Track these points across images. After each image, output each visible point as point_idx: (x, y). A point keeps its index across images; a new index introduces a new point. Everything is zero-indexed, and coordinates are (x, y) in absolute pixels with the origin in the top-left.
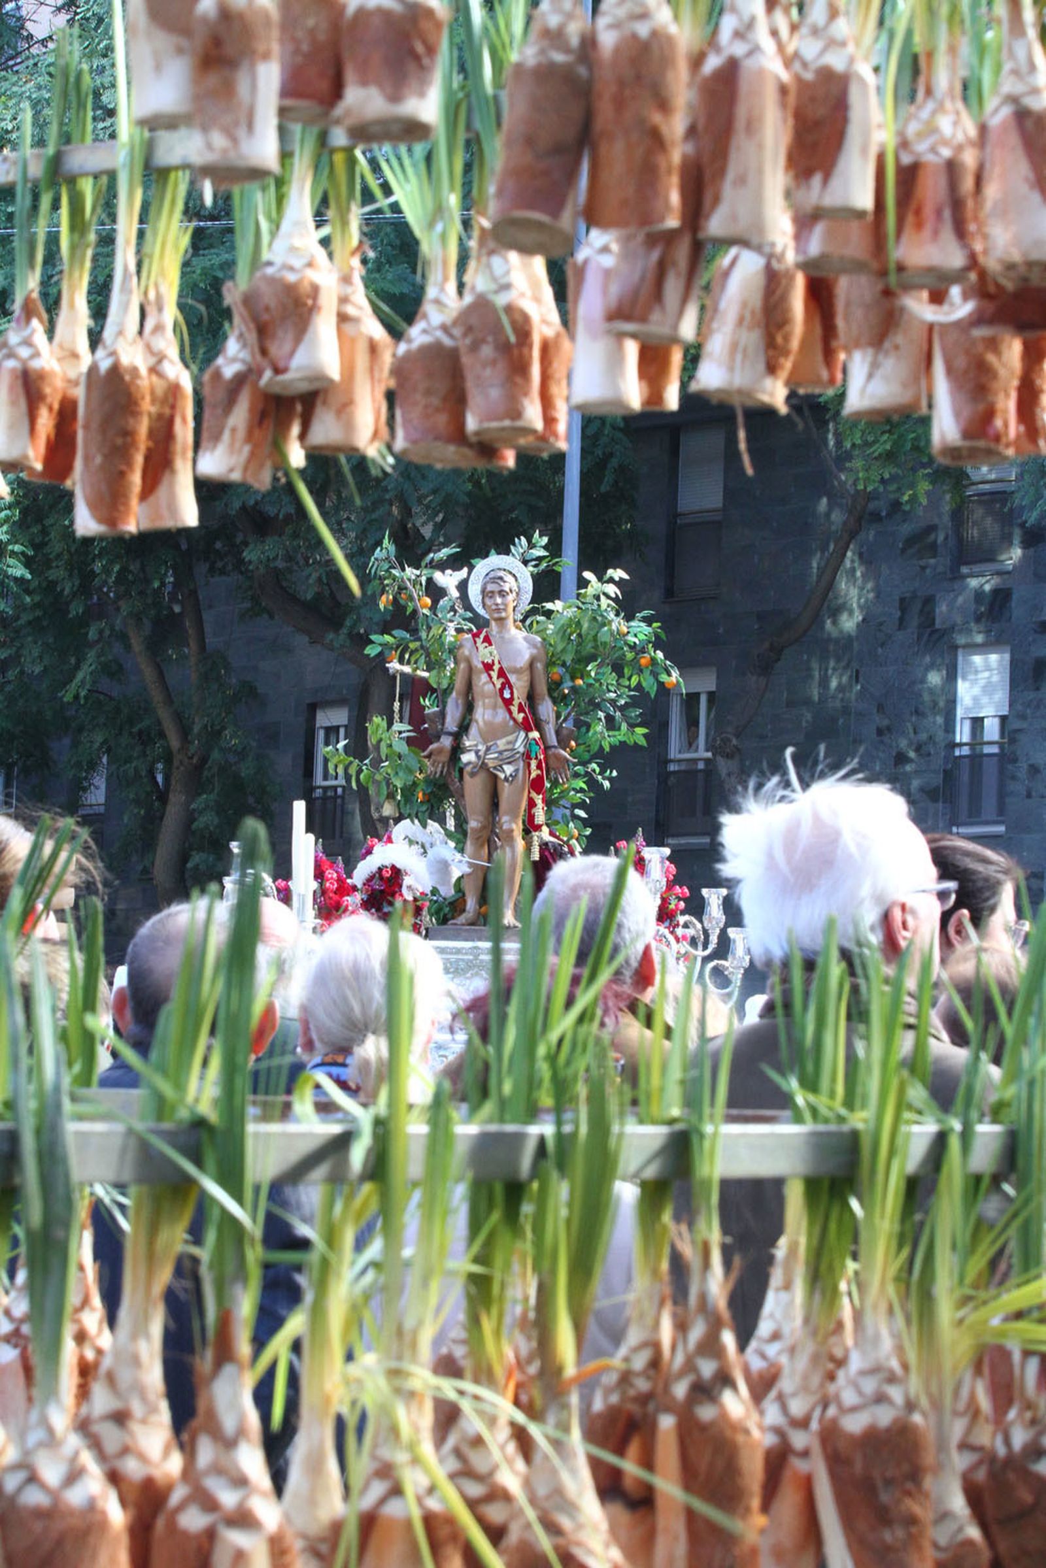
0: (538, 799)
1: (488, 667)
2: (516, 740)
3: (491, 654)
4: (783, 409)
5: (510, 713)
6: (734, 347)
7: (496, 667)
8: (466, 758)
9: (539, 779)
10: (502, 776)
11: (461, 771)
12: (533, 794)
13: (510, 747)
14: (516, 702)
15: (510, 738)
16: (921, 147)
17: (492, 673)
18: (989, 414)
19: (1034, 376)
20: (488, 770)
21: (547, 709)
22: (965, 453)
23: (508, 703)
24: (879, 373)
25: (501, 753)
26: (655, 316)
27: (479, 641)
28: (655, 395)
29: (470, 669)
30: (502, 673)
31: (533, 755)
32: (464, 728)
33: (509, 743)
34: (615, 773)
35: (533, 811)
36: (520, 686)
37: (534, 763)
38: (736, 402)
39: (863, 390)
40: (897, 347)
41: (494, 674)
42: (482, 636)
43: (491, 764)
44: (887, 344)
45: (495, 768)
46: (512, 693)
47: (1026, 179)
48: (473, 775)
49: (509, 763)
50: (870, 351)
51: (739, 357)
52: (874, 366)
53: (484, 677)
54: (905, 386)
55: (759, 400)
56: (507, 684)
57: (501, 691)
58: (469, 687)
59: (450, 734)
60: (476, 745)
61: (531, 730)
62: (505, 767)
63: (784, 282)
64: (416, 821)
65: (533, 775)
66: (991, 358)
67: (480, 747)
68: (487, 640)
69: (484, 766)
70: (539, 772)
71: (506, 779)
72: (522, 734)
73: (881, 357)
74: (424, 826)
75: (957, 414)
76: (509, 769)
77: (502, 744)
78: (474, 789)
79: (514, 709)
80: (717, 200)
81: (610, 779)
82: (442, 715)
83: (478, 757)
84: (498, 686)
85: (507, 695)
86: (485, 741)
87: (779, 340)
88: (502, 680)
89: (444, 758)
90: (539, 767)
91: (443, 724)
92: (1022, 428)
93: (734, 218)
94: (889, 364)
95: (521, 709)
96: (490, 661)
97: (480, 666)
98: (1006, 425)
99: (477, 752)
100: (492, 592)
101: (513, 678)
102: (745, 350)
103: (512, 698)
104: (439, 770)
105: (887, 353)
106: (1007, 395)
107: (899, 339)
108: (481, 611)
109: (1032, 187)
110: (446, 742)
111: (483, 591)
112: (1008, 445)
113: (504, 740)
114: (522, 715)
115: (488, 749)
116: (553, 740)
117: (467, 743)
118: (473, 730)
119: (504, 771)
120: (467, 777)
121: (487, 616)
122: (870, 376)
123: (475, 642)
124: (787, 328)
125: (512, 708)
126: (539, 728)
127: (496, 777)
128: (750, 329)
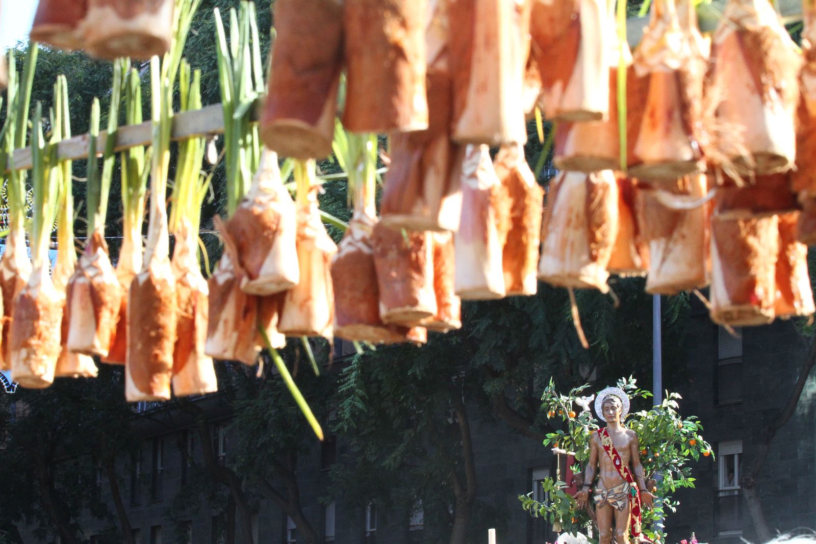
0: (637, 519)
1: (607, 448)
2: (623, 488)
3: (608, 441)
4: (605, 289)
5: (620, 473)
6: (564, 242)
7: (611, 448)
8: (597, 498)
9: (637, 508)
10: (616, 507)
11: (594, 506)
12: (634, 517)
13: (620, 491)
14: (623, 467)
15: (621, 486)
16: (653, 61)
17: (609, 451)
18: (751, 284)
19: (788, 253)
20: (609, 504)
21: (640, 470)
22: (735, 315)
23: (618, 467)
24: (671, 257)
25: (616, 495)
26: (418, 208)
27: (602, 434)
28: (518, 282)
29: (598, 450)
30: (614, 451)
31: (633, 495)
32: (595, 482)
33: (620, 489)
34: (678, 503)
35: (635, 525)
36: (624, 457)
37: (634, 500)
38: (569, 284)
39: (659, 271)
40: (683, 237)
41: (610, 452)
42: (603, 432)
43: (610, 501)
44: (676, 235)
45: (612, 503)
46: (620, 462)
47: (748, 86)
48: (601, 507)
49: (620, 500)
50: (663, 241)
51: (568, 250)
52: (667, 251)
53: (605, 454)
54: (691, 265)
55: (583, 282)
56: (617, 457)
57: (615, 461)
58: (597, 459)
59: (587, 485)
60: (602, 491)
61: (632, 482)
62: (618, 502)
63: (600, 192)
64: (571, 534)
65: (634, 506)
66: (751, 240)
67: (604, 492)
68: (606, 434)
69: (606, 502)
70: (636, 504)
71: (619, 509)
72: (627, 484)
73: (671, 245)
74: (575, 535)
75: (728, 286)
76: (620, 504)
77: (616, 490)
78: (602, 515)
79: (622, 471)
80: (464, 105)
81: (676, 506)
82: (583, 475)
83: (603, 497)
84: (613, 458)
85: (618, 463)
86: (607, 489)
87: (598, 235)
88: (615, 455)
89: (585, 499)
90: (637, 501)
91: (584, 481)
92: (779, 294)
93: (478, 120)
94: (678, 250)
95: (626, 471)
96: (608, 445)
97: (603, 448)
98: (766, 292)
99: (602, 495)
100: (607, 407)
101: (620, 454)
102: (573, 244)
103: (620, 465)
104: (582, 506)
105: (676, 242)
106: (766, 269)
107: (685, 230)
108: (602, 418)
109: (752, 92)
110: (586, 490)
111: (603, 407)
112: (767, 308)
113: (617, 488)
114: (626, 474)
115: (608, 494)
116: (643, 486)
117: (597, 490)
118: (600, 483)
119: (617, 505)
120: (597, 509)
121: (606, 421)
122: (664, 260)
123: (599, 435)
124: (604, 227)
125: (621, 470)
126: (636, 480)
127: (613, 508)
128: (576, 228)
